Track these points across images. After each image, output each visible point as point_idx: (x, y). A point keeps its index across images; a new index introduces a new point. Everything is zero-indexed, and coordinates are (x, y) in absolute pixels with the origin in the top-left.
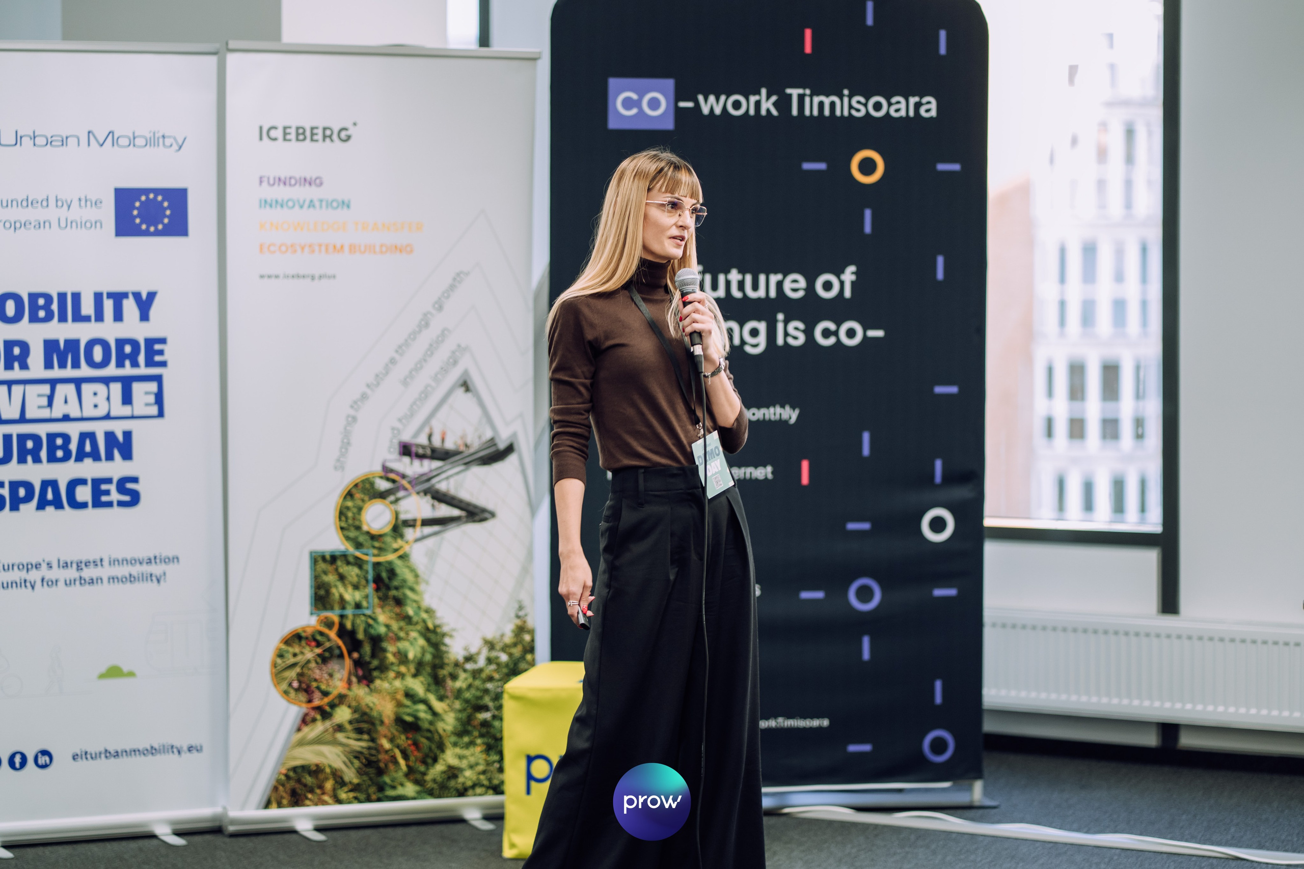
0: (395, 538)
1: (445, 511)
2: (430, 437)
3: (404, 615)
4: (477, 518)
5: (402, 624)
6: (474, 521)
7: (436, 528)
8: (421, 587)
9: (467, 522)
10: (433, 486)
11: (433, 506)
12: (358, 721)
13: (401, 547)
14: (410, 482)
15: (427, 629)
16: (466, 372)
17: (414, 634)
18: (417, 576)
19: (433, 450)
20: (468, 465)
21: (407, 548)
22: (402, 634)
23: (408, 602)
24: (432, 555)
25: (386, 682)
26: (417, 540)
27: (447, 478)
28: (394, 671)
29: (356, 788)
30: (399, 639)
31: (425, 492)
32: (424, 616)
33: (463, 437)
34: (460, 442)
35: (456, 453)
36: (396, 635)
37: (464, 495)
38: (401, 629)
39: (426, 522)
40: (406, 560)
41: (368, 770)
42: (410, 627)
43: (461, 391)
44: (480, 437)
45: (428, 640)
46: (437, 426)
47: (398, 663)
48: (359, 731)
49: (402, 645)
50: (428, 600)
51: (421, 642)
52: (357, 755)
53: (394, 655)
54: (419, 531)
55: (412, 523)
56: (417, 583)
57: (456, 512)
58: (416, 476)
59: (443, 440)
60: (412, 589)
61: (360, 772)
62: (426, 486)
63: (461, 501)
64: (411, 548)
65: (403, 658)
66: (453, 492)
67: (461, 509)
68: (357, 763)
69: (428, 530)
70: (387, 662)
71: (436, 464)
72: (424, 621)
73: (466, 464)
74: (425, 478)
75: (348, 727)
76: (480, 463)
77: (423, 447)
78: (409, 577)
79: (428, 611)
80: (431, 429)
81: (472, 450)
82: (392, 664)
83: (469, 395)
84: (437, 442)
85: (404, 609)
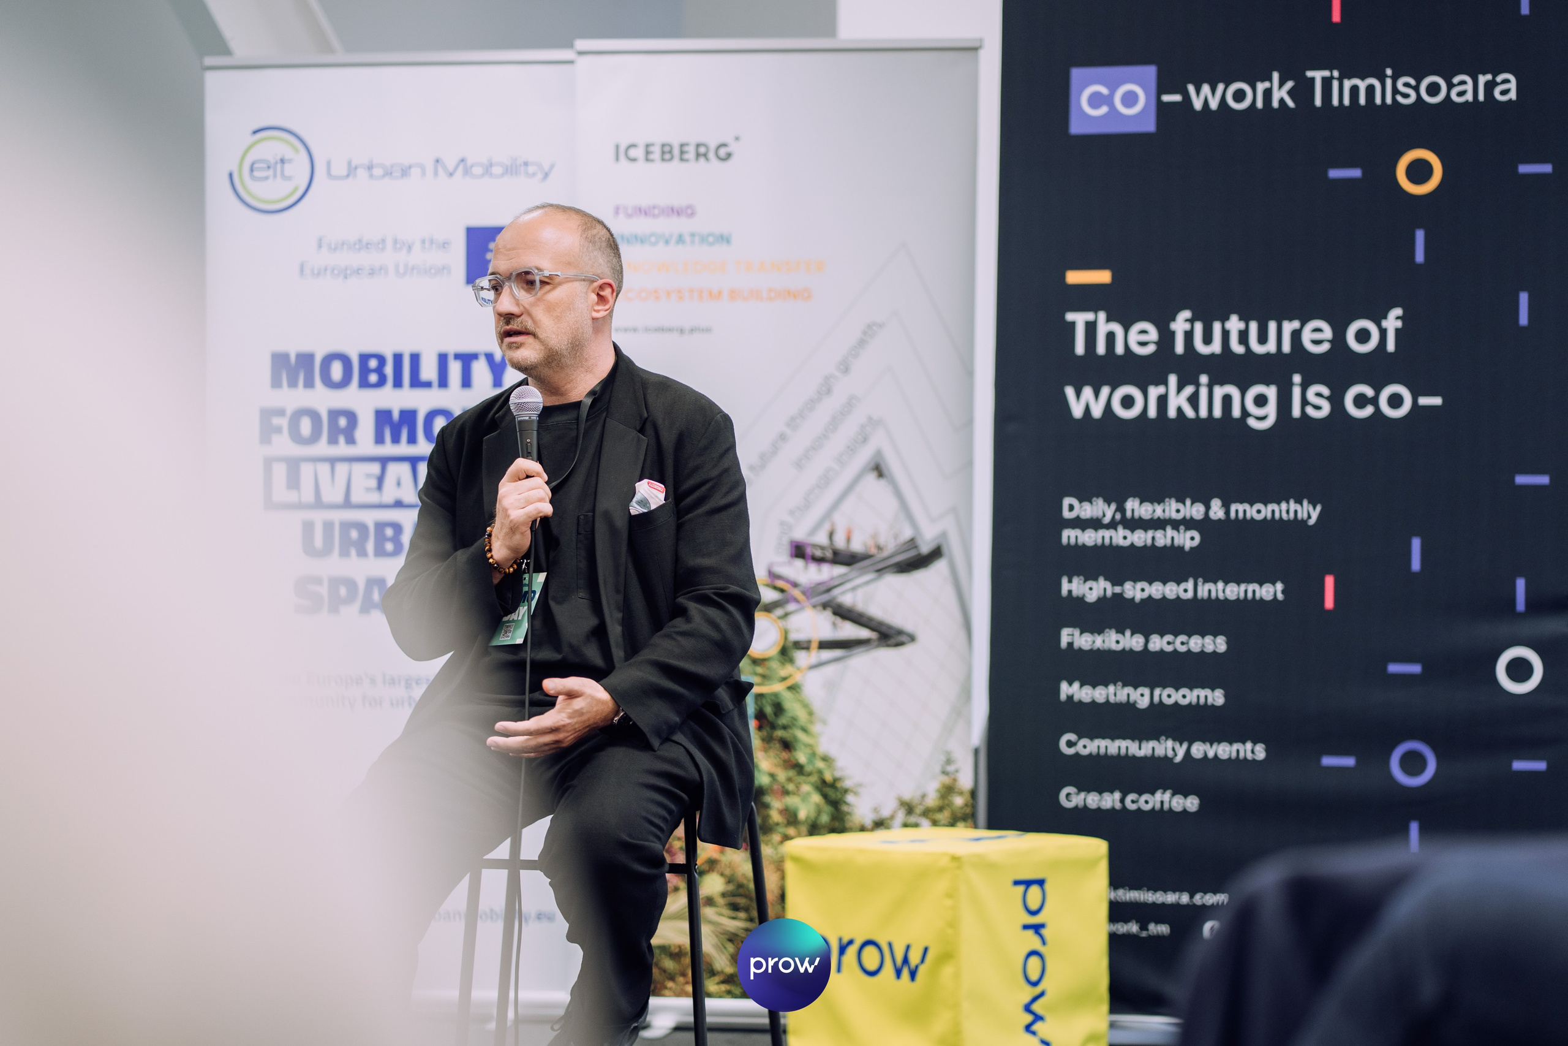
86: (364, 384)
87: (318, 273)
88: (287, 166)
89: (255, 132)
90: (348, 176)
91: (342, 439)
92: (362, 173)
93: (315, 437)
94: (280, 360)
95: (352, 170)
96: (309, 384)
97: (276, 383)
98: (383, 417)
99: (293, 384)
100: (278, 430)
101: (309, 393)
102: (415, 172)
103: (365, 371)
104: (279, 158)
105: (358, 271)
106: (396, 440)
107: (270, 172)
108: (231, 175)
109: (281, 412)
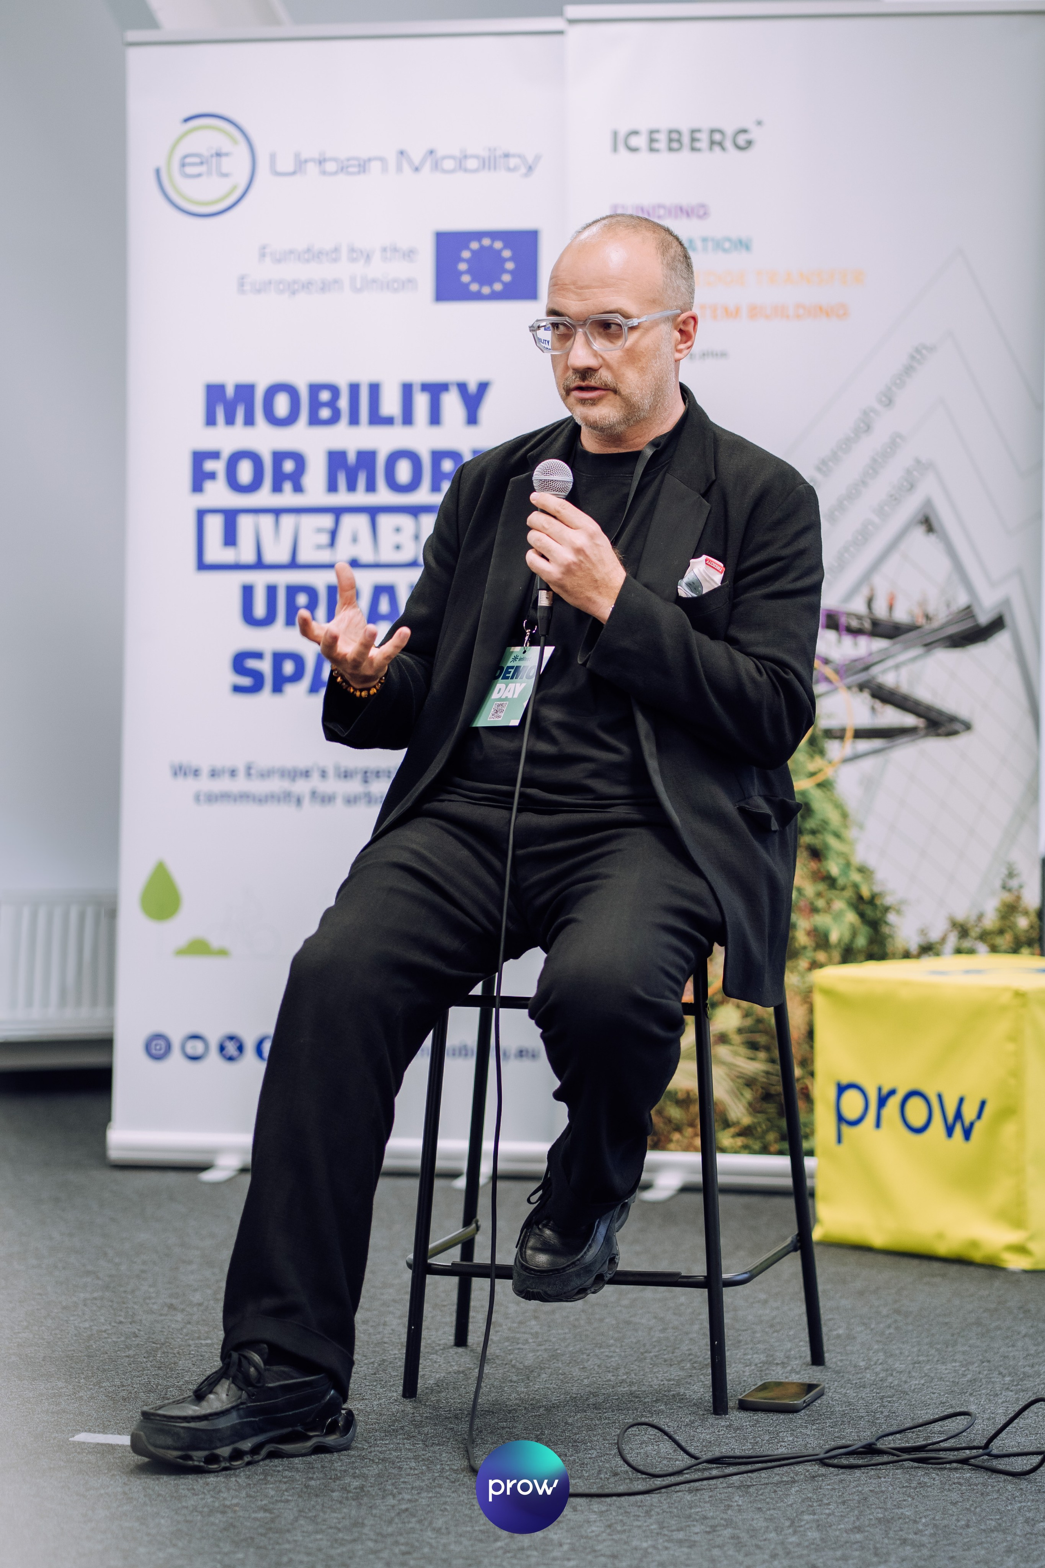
0: (812, 757)
1: (891, 717)
2: (870, 602)
3: (825, 874)
4: (942, 730)
5: (821, 887)
6: (938, 735)
7: (877, 743)
8: (851, 833)
9: (927, 735)
10: (874, 678)
11: (873, 709)
12: (751, 1030)
13: (820, 771)
14: (837, 671)
15: (860, 898)
16: (928, 503)
17: (839, 905)
18: (845, 815)
19: (875, 623)
20: (930, 647)
21: (829, 773)
22: (821, 903)
23: (831, 855)
24: (869, 784)
25: (796, 974)
26: (846, 760)
27: (897, 667)
28: (808, 958)
29: (746, 1132)
30: (814, 910)
31: (861, 687)
32: (856, 877)
33: (923, 603)
34: (918, 612)
35: (911, 628)
36: (812, 904)
37: (923, 694)
38: (819, 895)
39: (861, 734)
40: (829, 790)
41: (765, 1105)
42: (832, 894)
43: (919, 532)
44: (948, 606)
45: (862, 915)
46: (882, 587)
47: (813, 945)
48: (753, 1046)
49: (821, 920)
50: (861, 854)
51: (851, 917)
52: (750, 1082)
53: (809, 933)
54: (849, 747)
55: (838, 734)
56: (846, 826)
57: (909, 720)
58: (847, 662)
59: (891, 607)
60: (837, 835)
61: (753, 1108)
62: (862, 677)
63: (917, 703)
64: (836, 771)
65: (821, 940)
66: (905, 688)
67: (918, 714)
68: (748, 1095)
69: (864, 745)
70: (797, 945)
71: (880, 644)
72: (856, 886)
73: (926, 645)
74: (860, 666)
75: (736, 1039)
76: (948, 644)
77: (859, 618)
78: (834, 817)
79: (862, 870)
80: (872, 590)
81: (935, 624)
82: (805, 948)
83: (932, 538)
84: (881, 611)
85: (824, 863)
86: (314, 421)
87: (261, 288)
88: (224, 160)
89: (187, 120)
90: (294, 173)
91: (288, 486)
92: (312, 169)
93: (255, 486)
94: (214, 393)
95: (300, 165)
96: (249, 421)
97: (211, 421)
98: (336, 459)
99: (230, 421)
100: (212, 476)
101: (249, 431)
102: (375, 166)
103: (315, 405)
104: (213, 151)
105: (307, 286)
106: (352, 487)
107: (203, 169)
108: (158, 172)
109: (215, 455)
